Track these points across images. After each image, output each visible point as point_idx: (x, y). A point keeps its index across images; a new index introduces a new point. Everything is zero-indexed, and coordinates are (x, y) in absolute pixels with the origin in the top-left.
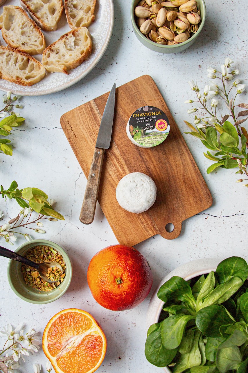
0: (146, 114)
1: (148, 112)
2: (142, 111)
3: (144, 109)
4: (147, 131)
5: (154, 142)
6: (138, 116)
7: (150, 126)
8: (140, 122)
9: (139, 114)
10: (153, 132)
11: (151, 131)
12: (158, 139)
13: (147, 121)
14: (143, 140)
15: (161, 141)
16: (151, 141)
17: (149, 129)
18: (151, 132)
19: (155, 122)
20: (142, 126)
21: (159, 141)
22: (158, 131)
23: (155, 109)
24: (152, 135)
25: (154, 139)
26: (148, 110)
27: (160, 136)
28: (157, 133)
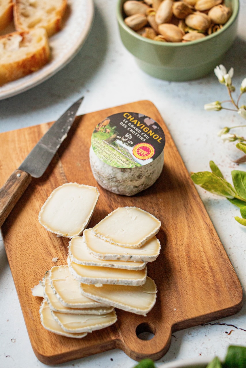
0: (141, 126)
1: (146, 126)
3: (146, 120)
4: (118, 142)
6: (130, 119)
7: (129, 140)
8: (125, 126)
9: (133, 118)
10: (125, 148)
11: (124, 145)
12: (120, 161)
13: (134, 132)
14: (101, 145)
16: (109, 155)
17: (124, 142)
18: (121, 147)
19: (141, 142)
20: (121, 132)
21: (118, 163)
22: (131, 152)
24: (119, 151)
25: (114, 156)
26: (148, 124)
27: (126, 160)
28: (128, 153)
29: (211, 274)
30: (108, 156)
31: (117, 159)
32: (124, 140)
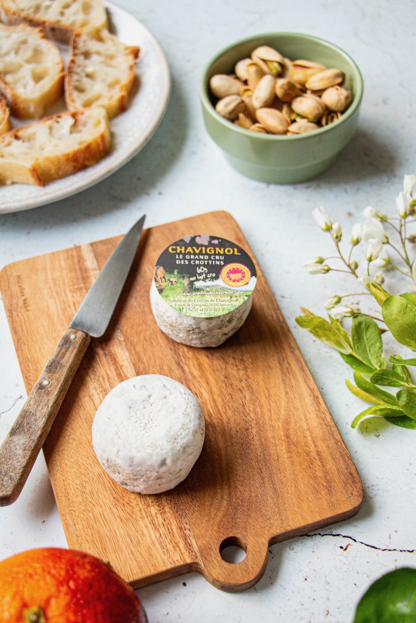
0: (201, 250)
1: (206, 247)
2: (193, 242)
3: (199, 241)
4: (197, 284)
5: (211, 307)
6: (181, 251)
7: (206, 274)
8: (185, 262)
9: (183, 248)
10: (213, 286)
11: (209, 283)
12: (224, 303)
13: (202, 263)
14: (185, 301)
15: (229, 307)
16: (205, 305)
17: (204, 280)
18: (208, 287)
19: (221, 267)
20: (189, 271)
21: (224, 307)
22: (225, 285)
23: (224, 243)
24: (209, 293)
25: (213, 303)
26: (207, 243)
27: (230, 297)
28: (223, 289)
29: (319, 463)
30: (205, 307)
31: (219, 303)
32: (201, 277)
